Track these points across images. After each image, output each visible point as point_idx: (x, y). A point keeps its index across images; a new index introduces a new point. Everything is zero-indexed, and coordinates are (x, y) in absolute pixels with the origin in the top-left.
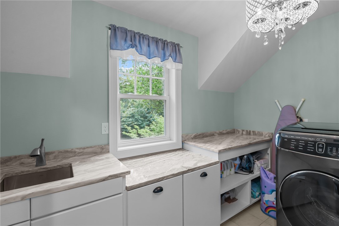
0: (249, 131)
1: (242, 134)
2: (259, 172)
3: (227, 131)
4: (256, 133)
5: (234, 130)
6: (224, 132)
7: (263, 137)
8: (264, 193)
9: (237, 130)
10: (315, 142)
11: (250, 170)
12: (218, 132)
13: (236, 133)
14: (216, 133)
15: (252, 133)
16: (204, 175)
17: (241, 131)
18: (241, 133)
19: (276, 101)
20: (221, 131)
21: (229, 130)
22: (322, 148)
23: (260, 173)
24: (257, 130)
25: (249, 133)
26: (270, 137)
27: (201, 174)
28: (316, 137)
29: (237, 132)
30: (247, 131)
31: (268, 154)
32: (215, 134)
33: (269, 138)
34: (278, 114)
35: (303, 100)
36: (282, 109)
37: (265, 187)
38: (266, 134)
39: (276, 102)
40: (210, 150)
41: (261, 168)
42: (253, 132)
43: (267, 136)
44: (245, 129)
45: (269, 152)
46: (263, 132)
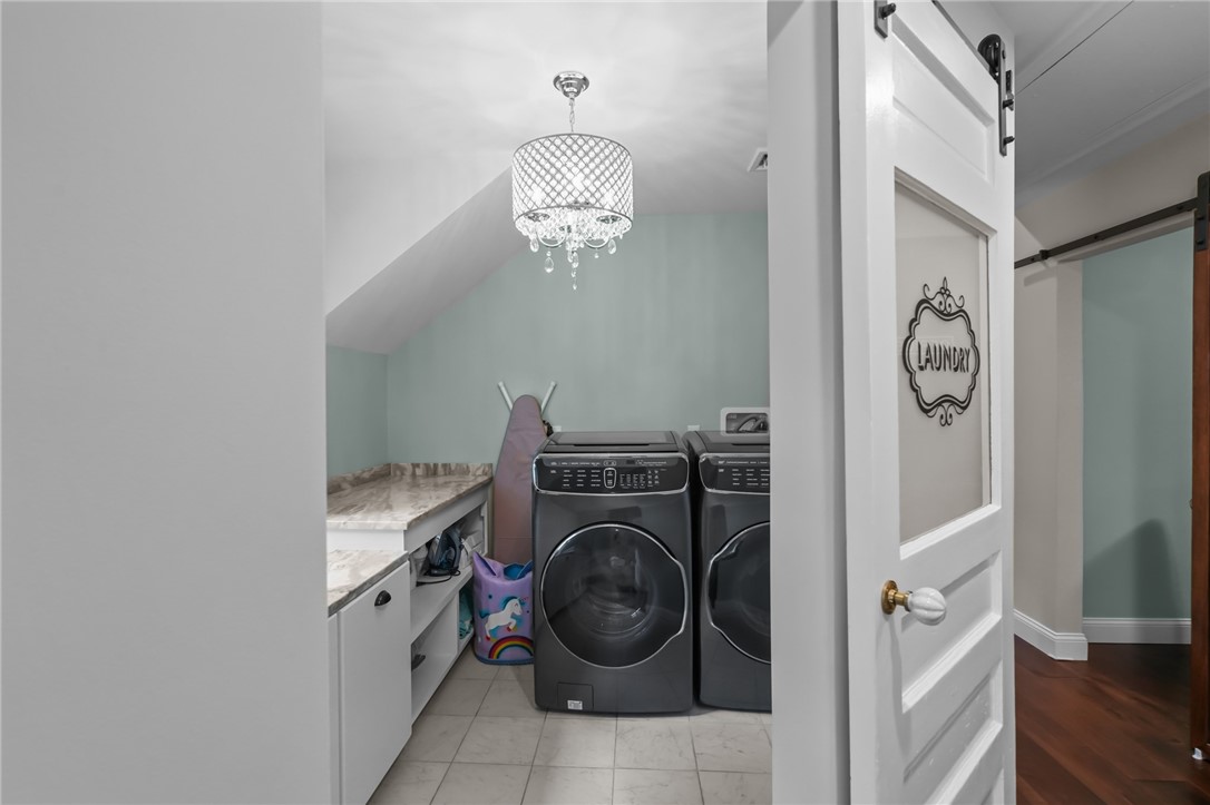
0: (432, 466)
1: (414, 475)
2: (469, 569)
3: (372, 472)
4: (453, 468)
5: (389, 465)
6: (366, 475)
7: (471, 477)
8: (488, 614)
9: (398, 467)
10: (602, 469)
11: (451, 568)
12: (350, 476)
13: (395, 475)
14: (344, 479)
15: (440, 469)
16: (384, 598)
17: (410, 468)
18: (408, 472)
19: (501, 384)
20: (358, 472)
21: (376, 469)
22: (612, 478)
23: (474, 569)
24: (454, 459)
25: (432, 471)
26: (486, 474)
27: (377, 600)
28: (602, 460)
29: (398, 473)
30: (427, 466)
31: (482, 518)
32: (345, 485)
33: (486, 478)
34: (506, 416)
35: (553, 384)
36: (514, 405)
37: (490, 597)
38: (478, 469)
39: (499, 388)
40: (378, 528)
41: (475, 557)
42: (445, 466)
43: (479, 472)
44: (422, 461)
45: (484, 512)
46: (470, 465)
